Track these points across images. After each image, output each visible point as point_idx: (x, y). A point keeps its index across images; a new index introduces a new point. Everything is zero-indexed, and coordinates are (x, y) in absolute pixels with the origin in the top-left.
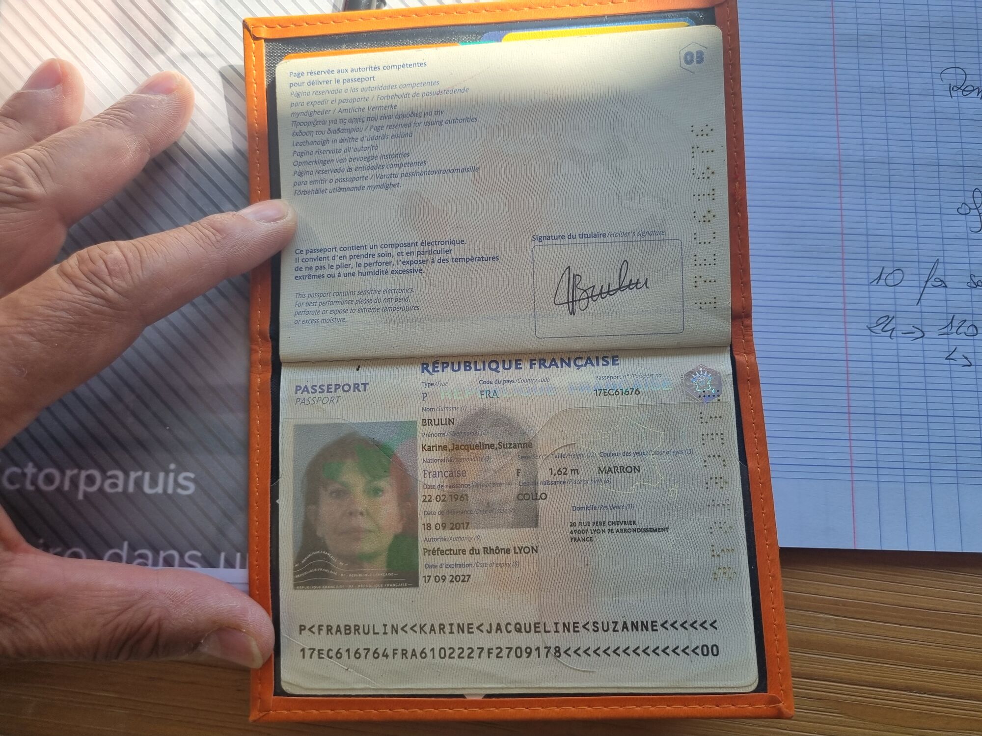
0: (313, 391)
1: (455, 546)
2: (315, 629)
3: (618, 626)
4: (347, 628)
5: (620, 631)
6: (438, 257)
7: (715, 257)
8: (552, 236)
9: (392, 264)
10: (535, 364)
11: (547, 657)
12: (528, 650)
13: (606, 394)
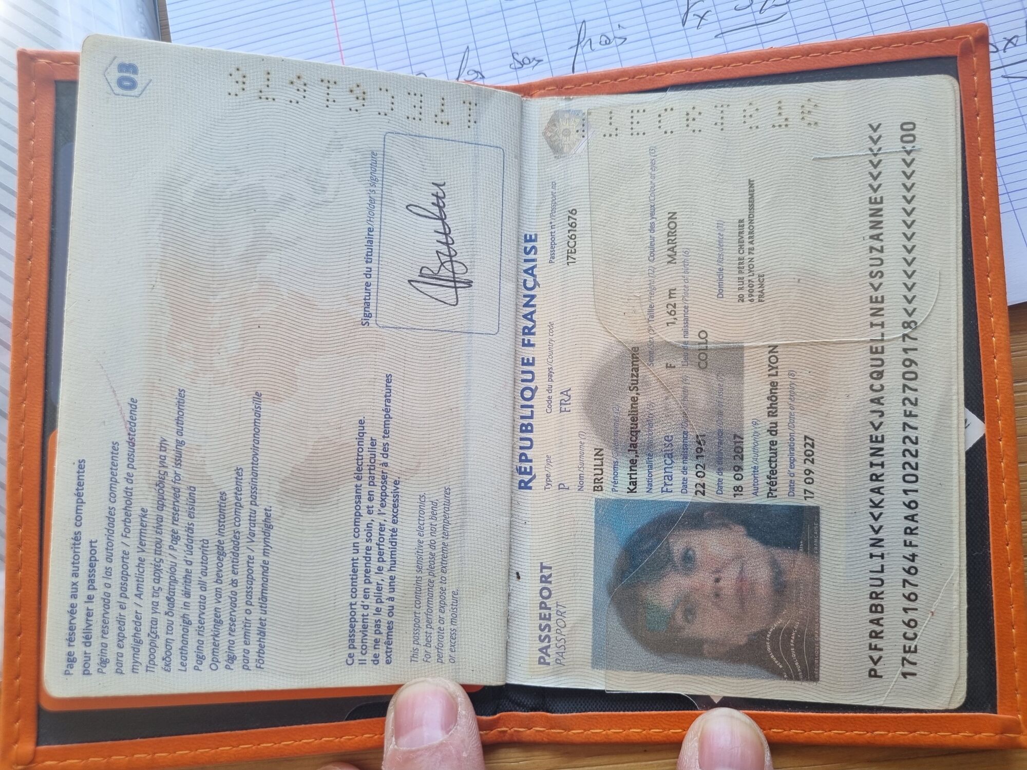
0: (547, 640)
1: (765, 454)
2: (876, 655)
3: (875, 246)
4: (874, 609)
5: (882, 244)
6: (379, 458)
7: (412, 93)
8: (365, 299)
9: (383, 522)
10: (529, 341)
11: (916, 339)
12: (907, 363)
13: (573, 251)
